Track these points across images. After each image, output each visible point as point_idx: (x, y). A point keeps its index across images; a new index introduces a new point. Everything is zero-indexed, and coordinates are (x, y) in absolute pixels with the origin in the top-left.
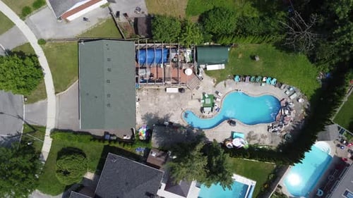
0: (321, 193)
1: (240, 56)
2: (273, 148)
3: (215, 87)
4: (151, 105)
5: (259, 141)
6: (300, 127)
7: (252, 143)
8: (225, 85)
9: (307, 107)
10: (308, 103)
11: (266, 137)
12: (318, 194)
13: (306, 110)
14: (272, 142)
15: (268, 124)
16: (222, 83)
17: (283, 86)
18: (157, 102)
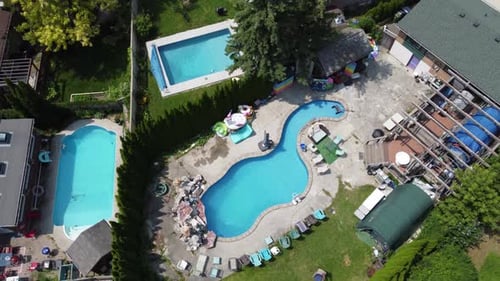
0: (43, 157)
1: (347, 261)
2: (172, 159)
3: (340, 177)
4: (396, 87)
5: (204, 152)
6: (149, 222)
7: (212, 142)
8: (328, 193)
9: (162, 266)
10: (164, 274)
11: (197, 164)
12: (46, 153)
13: (159, 259)
14: (181, 164)
15: (208, 185)
16: (334, 192)
17: (234, 266)
18: (393, 94)
